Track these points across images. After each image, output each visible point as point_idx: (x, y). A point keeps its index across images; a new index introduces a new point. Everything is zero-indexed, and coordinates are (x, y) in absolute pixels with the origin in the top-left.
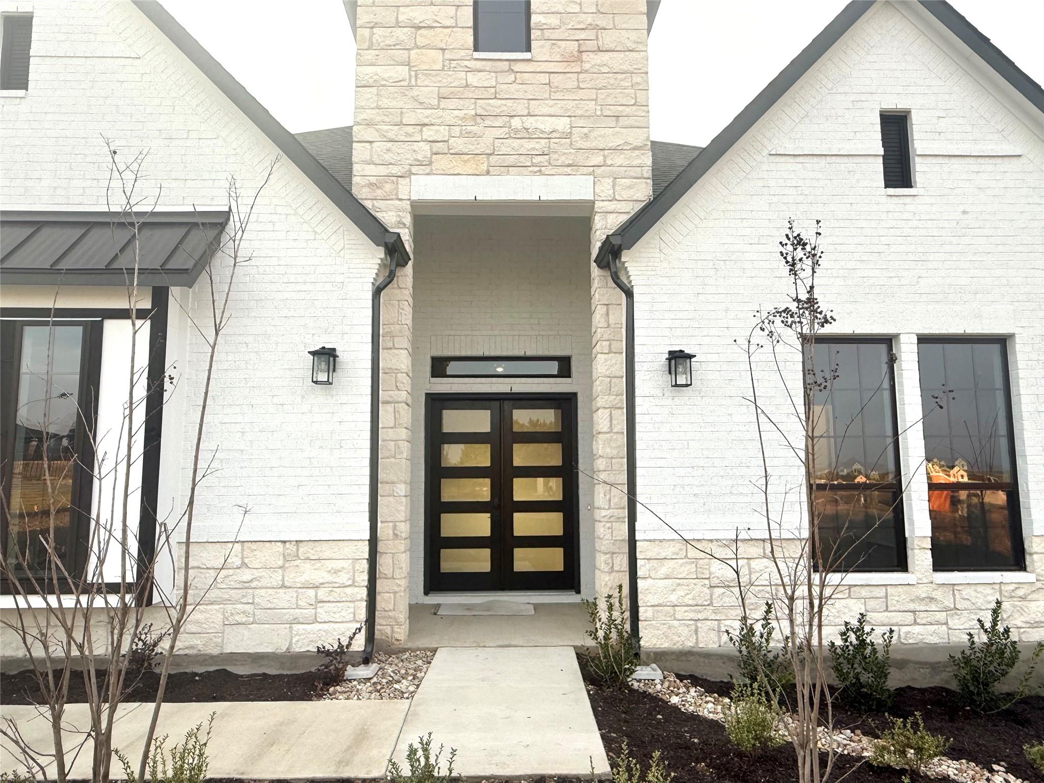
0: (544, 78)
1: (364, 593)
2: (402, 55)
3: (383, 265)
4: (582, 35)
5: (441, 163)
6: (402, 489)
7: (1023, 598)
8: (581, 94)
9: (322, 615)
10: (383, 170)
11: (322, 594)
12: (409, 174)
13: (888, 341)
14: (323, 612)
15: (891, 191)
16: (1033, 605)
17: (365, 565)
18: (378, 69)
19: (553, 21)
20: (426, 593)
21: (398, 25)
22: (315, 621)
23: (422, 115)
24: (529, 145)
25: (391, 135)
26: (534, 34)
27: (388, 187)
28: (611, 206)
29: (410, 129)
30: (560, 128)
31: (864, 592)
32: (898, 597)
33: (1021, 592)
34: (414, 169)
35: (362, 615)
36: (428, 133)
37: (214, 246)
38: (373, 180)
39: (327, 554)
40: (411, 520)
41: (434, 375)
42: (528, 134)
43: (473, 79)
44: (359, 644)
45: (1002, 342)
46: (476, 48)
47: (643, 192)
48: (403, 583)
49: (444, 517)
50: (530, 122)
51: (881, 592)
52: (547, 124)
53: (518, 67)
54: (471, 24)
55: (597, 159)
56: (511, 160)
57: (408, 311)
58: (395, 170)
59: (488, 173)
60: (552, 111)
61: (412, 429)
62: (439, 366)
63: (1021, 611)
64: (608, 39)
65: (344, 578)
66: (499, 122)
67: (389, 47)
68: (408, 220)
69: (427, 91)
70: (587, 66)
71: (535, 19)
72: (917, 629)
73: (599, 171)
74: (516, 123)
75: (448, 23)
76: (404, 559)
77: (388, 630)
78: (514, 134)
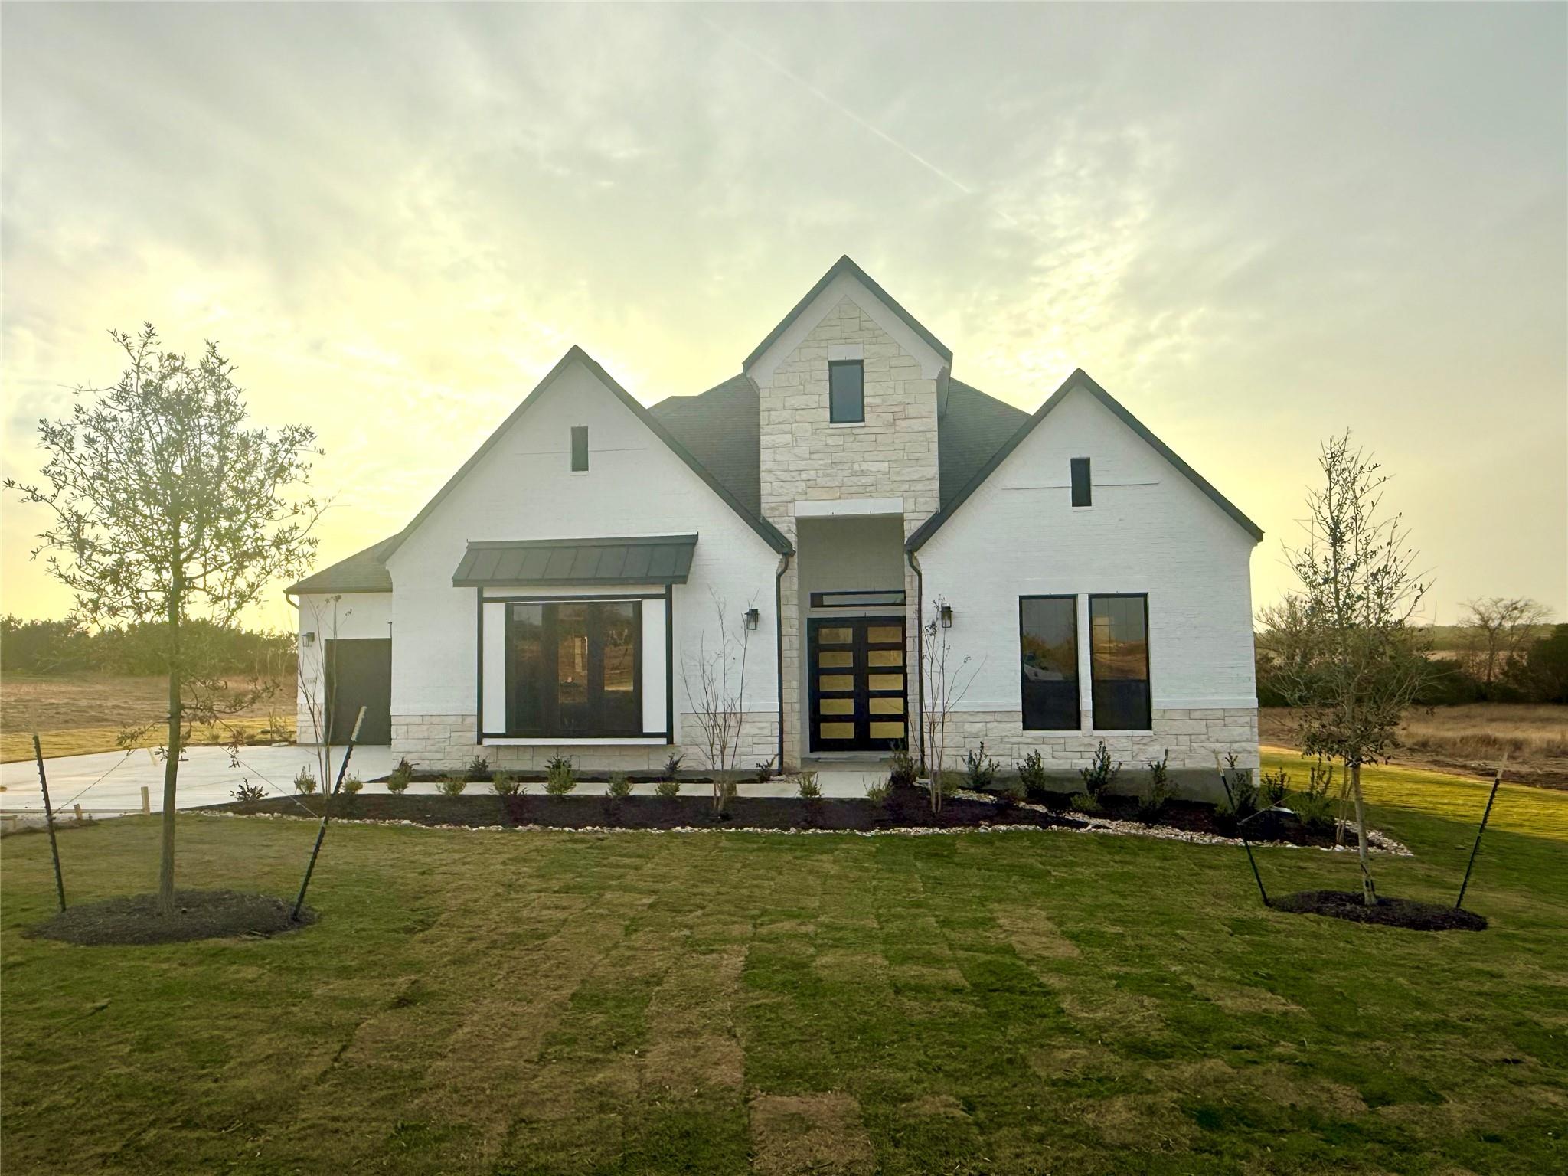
0: (873, 438)
1: (777, 740)
2: (787, 427)
3: (781, 562)
4: (895, 409)
5: (811, 492)
6: (795, 684)
7: (1145, 745)
8: (896, 446)
9: (756, 751)
10: (779, 499)
11: (756, 740)
12: (794, 500)
13: (1074, 597)
14: (757, 749)
15: (1076, 508)
16: (1151, 749)
17: (777, 725)
18: (773, 437)
19: (878, 400)
20: (811, 751)
21: (785, 409)
22: (752, 754)
23: (802, 464)
24: (864, 480)
25: (782, 478)
26: (867, 409)
27: (782, 509)
28: (915, 515)
29: (794, 474)
30: (882, 469)
31: (1053, 741)
32: (1072, 744)
33: (1144, 741)
34: (797, 497)
35: (777, 751)
36: (804, 476)
37: (691, 555)
38: (773, 505)
39: (756, 719)
40: (801, 701)
41: (813, 606)
42: (863, 473)
43: (830, 441)
44: (775, 766)
45: (1145, 596)
46: (832, 422)
47: (934, 506)
48: (798, 736)
49: (822, 701)
50: (864, 466)
51: (1062, 741)
52: (873, 467)
53: (856, 431)
54: (828, 405)
55: (905, 487)
56: (853, 490)
57: (796, 580)
58: (788, 498)
59: (840, 498)
60: (876, 459)
61: (800, 649)
62: (817, 600)
63: (1144, 752)
64: (911, 411)
65: (766, 732)
66: (846, 466)
67: (780, 423)
68: (794, 528)
69: (803, 449)
70: (898, 428)
71: (867, 400)
72: (1081, 761)
73: (906, 494)
74: (856, 467)
75: (815, 405)
76: (798, 724)
77: (789, 762)
78: (854, 474)
